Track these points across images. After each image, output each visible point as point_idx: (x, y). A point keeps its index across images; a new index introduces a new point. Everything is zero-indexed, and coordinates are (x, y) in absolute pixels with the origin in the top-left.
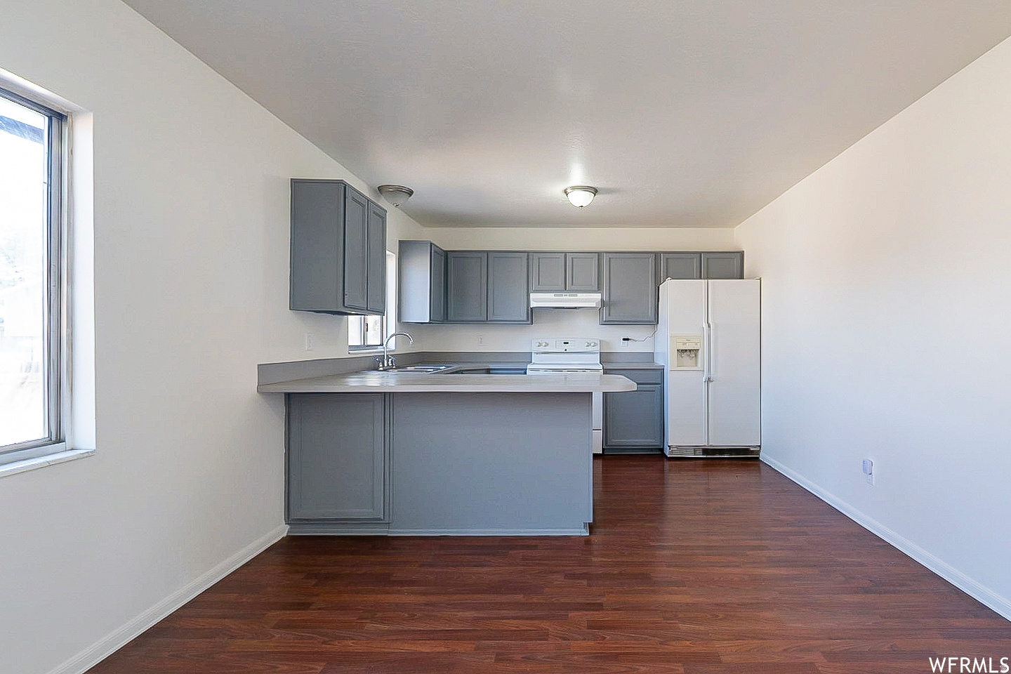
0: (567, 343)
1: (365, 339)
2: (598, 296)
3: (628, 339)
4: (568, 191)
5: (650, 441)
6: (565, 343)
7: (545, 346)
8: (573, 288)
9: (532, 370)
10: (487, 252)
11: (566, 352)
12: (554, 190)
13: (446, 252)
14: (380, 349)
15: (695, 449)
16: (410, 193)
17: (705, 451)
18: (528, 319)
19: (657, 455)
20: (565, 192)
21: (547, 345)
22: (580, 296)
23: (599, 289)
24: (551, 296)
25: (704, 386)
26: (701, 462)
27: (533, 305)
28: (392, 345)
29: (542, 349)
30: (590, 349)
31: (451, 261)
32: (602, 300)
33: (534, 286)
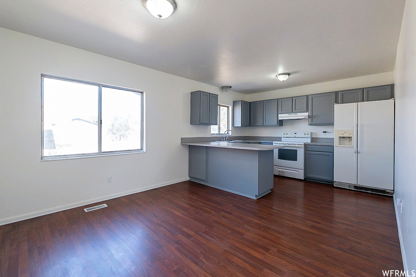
0: (296, 133)
1: (219, 131)
2: (307, 114)
3: (326, 132)
4: (277, 76)
5: (326, 178)
6: (295, 133)
7: (286, 134)
8: (296, 111)
9: (275, 143)
10: (263, 101)
11: (295, 137)
12: (273, 76)
13: (250, 103)
14: (227, 135)
15: (350, 185)
16: (231, 87)
17: (356, 187)
18: (278, 125)
19: (329, 185)
20: (276, 76)
21: (287, 134)
22: (299, 114)
23: (307, 111)
24: (287, 115)
25: (355, 155)
26: (354, 192)
27: (280, 119)
28: (230, 133)
29: (286, 136)
30: (306, 136)
31: (252, 105)
32: (309, 115)
33: (280, 111)
